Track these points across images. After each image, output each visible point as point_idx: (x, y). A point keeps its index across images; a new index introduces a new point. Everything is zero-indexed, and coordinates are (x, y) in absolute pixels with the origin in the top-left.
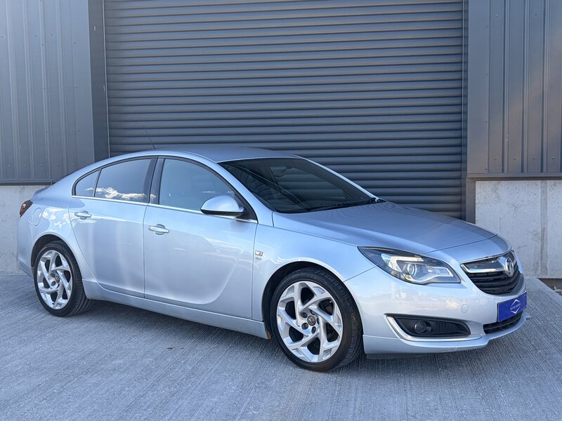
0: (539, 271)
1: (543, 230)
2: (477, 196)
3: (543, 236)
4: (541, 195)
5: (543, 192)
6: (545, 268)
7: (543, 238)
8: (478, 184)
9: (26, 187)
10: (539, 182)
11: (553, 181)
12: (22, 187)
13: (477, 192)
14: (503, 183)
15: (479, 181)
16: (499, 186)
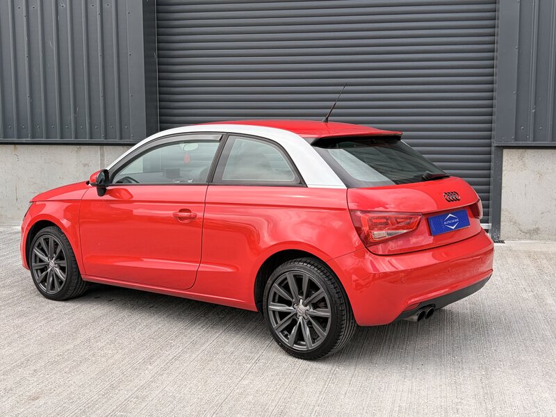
2: (504, 163)
8: (505, 151)
9: (83, 147)
12: (78, 147)
13: (504, 159)
14: (529, 151)
15: (507, 150)
16: (525, 154)
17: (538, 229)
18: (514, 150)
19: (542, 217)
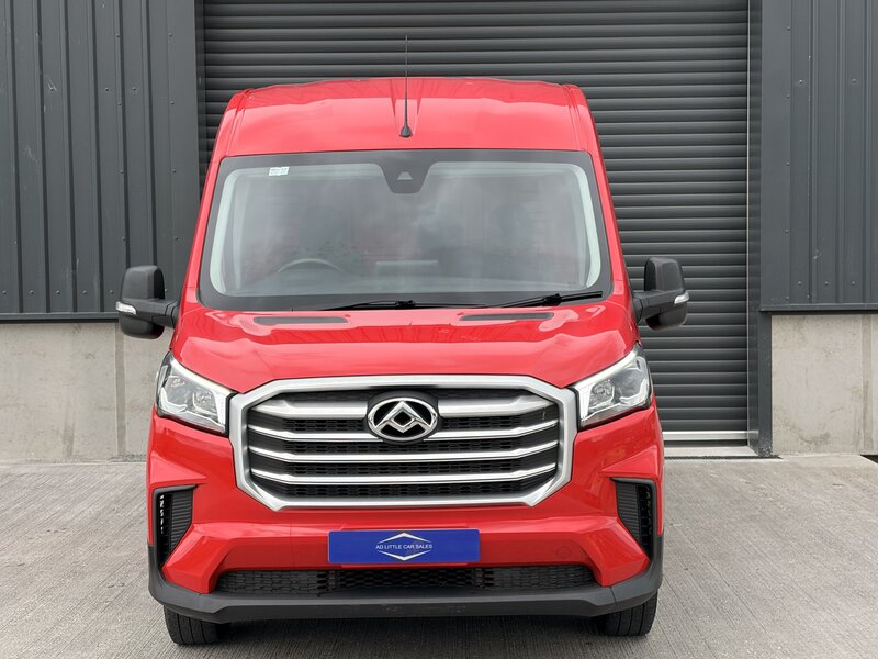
0: (862, 445)
1: (866, 386)
2: (774, 337)
3: (866, 393)
4: (863, 337)
5: (865, 331)
6: (869, 441)
7: (866, 396)
8: (775, 320)
9: (84, 325)
10: (860, 316)
12: (76, 325)
13: (773, 331)
14: (810, 317)
15: (777, 317)
16: (805, 323)
17: (827, 435)
18: (788, 317)
19: (832, 418)
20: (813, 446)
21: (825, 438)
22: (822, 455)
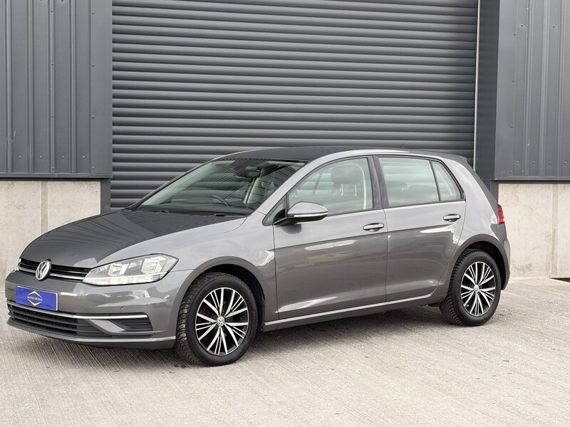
0: (550, 272)
1: (554, 232)
2: (499, 198)
3: (554, 237)
4: (553, 198)
5: (554, 195)
6: (555, 268)
7: (554, 240)
8: (501, 187)
10: (551, 185)
11: (562, 185)
13: (500, 195)
14: (522, 186)
15: (502, 185)
16: (518, 189)
17: (530, 265)
18: (508, 185)
19: (533, 253)
20: (521, 272)
21: (529, 267)
22: (527, 278)
